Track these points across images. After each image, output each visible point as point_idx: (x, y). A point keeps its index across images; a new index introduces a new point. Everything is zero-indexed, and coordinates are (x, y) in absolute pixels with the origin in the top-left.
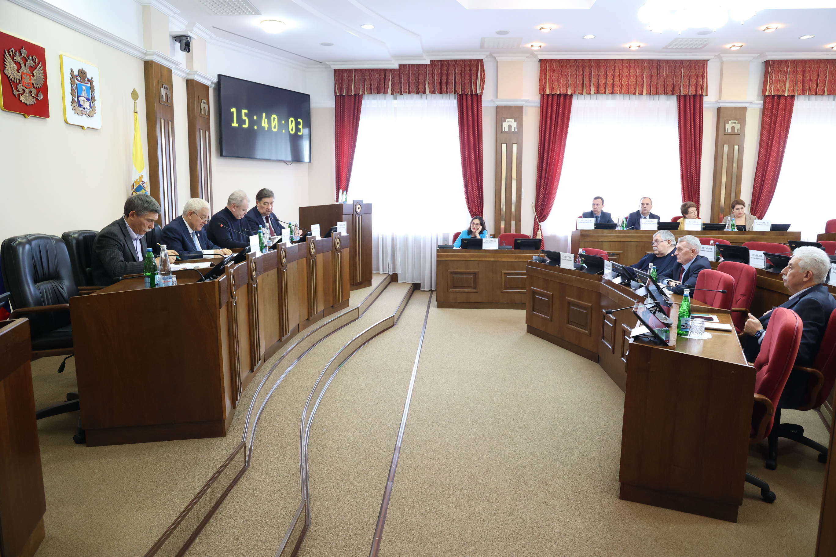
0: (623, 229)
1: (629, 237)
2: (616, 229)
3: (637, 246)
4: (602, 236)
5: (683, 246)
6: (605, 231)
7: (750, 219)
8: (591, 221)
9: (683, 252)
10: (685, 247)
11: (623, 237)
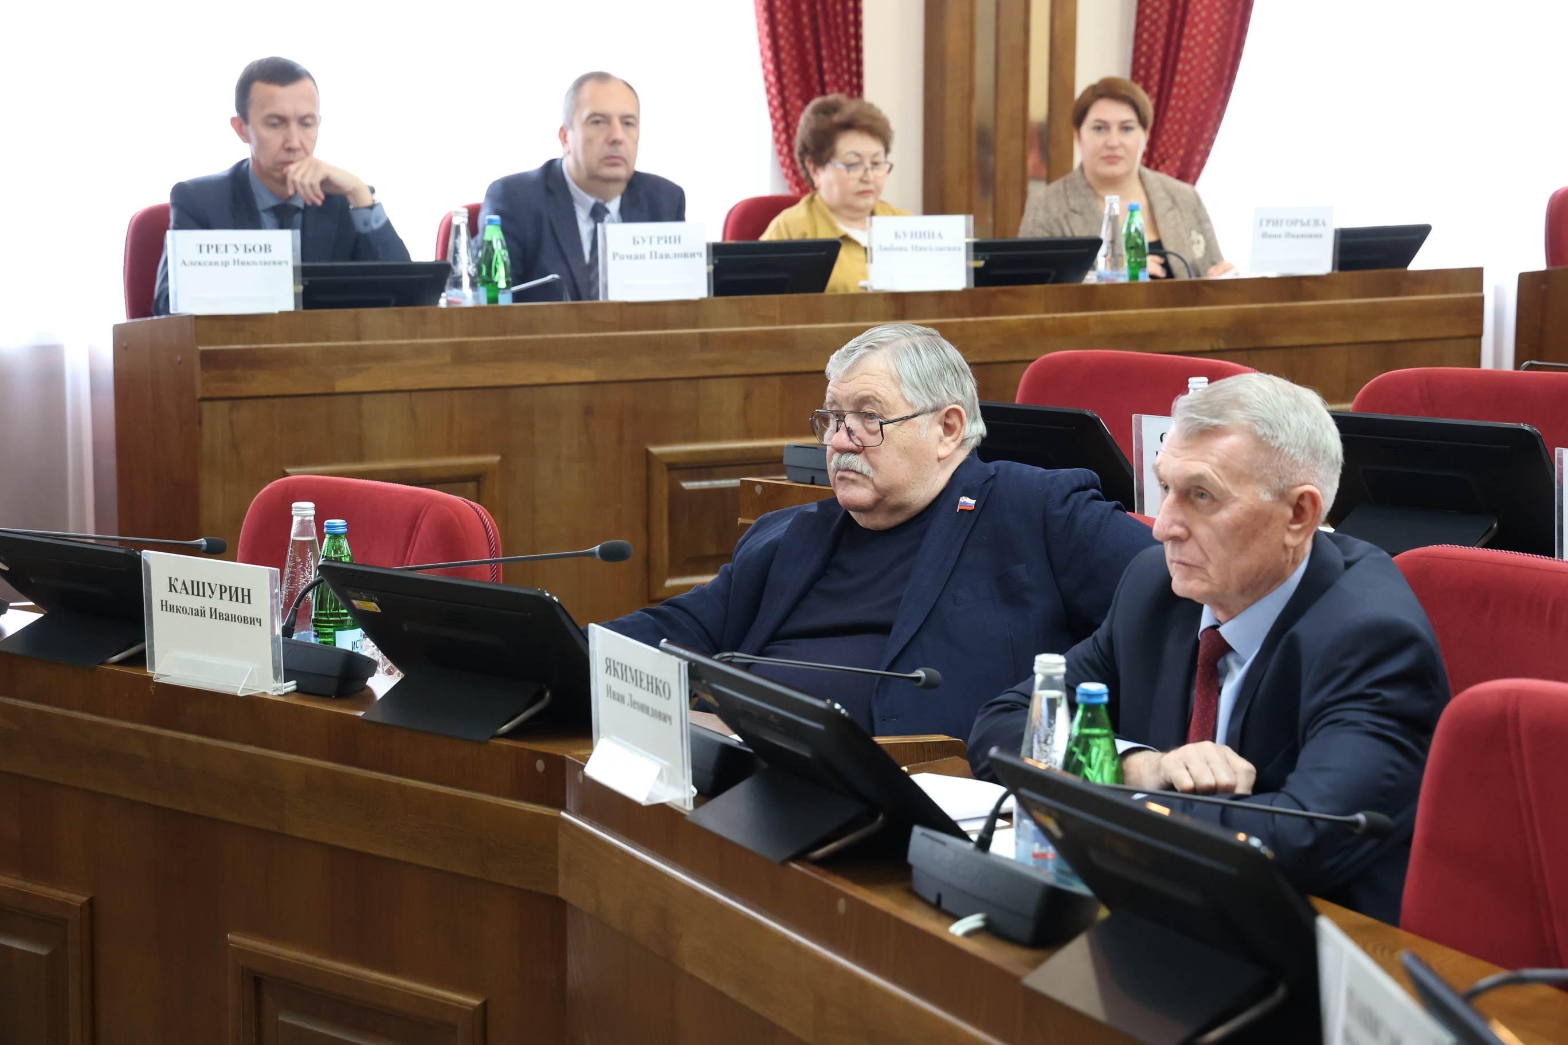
0: (494, 300)
1: (535, 353)
2: (443, 303)
3: (588, 411)
4: (356, 359)
5: (1224, 467)
6: (373, 317)
7: (1174, 201)
8: (267, 248)
9: (1224, 516)
10: (1239, 477)
11: (501, 355)
